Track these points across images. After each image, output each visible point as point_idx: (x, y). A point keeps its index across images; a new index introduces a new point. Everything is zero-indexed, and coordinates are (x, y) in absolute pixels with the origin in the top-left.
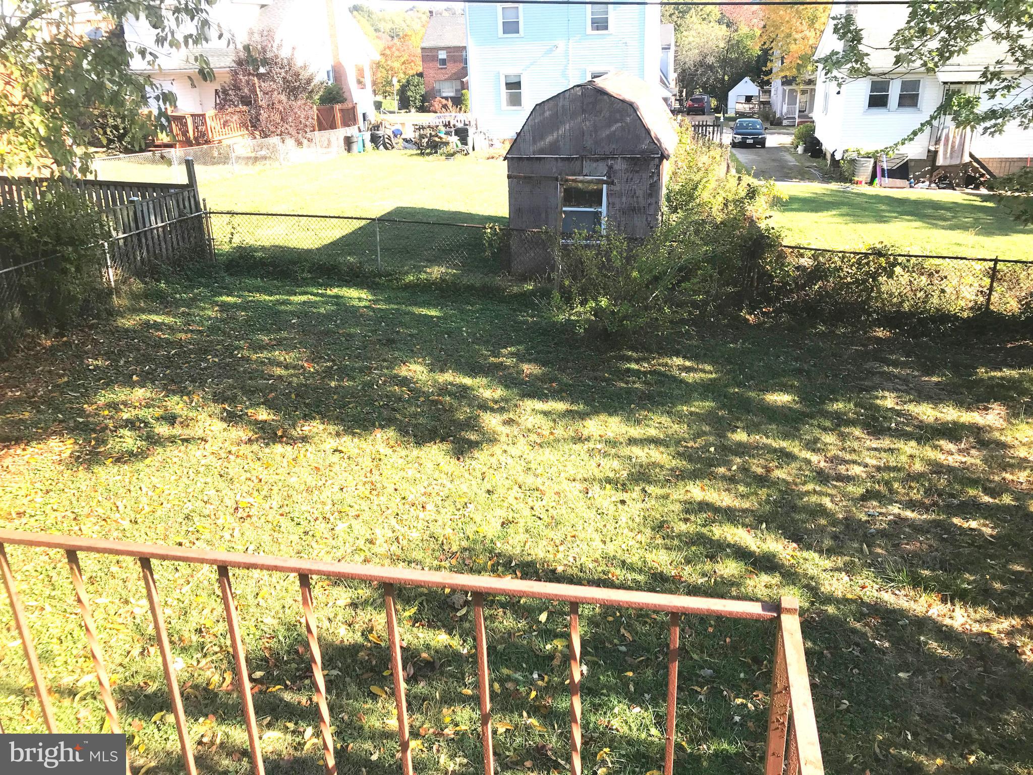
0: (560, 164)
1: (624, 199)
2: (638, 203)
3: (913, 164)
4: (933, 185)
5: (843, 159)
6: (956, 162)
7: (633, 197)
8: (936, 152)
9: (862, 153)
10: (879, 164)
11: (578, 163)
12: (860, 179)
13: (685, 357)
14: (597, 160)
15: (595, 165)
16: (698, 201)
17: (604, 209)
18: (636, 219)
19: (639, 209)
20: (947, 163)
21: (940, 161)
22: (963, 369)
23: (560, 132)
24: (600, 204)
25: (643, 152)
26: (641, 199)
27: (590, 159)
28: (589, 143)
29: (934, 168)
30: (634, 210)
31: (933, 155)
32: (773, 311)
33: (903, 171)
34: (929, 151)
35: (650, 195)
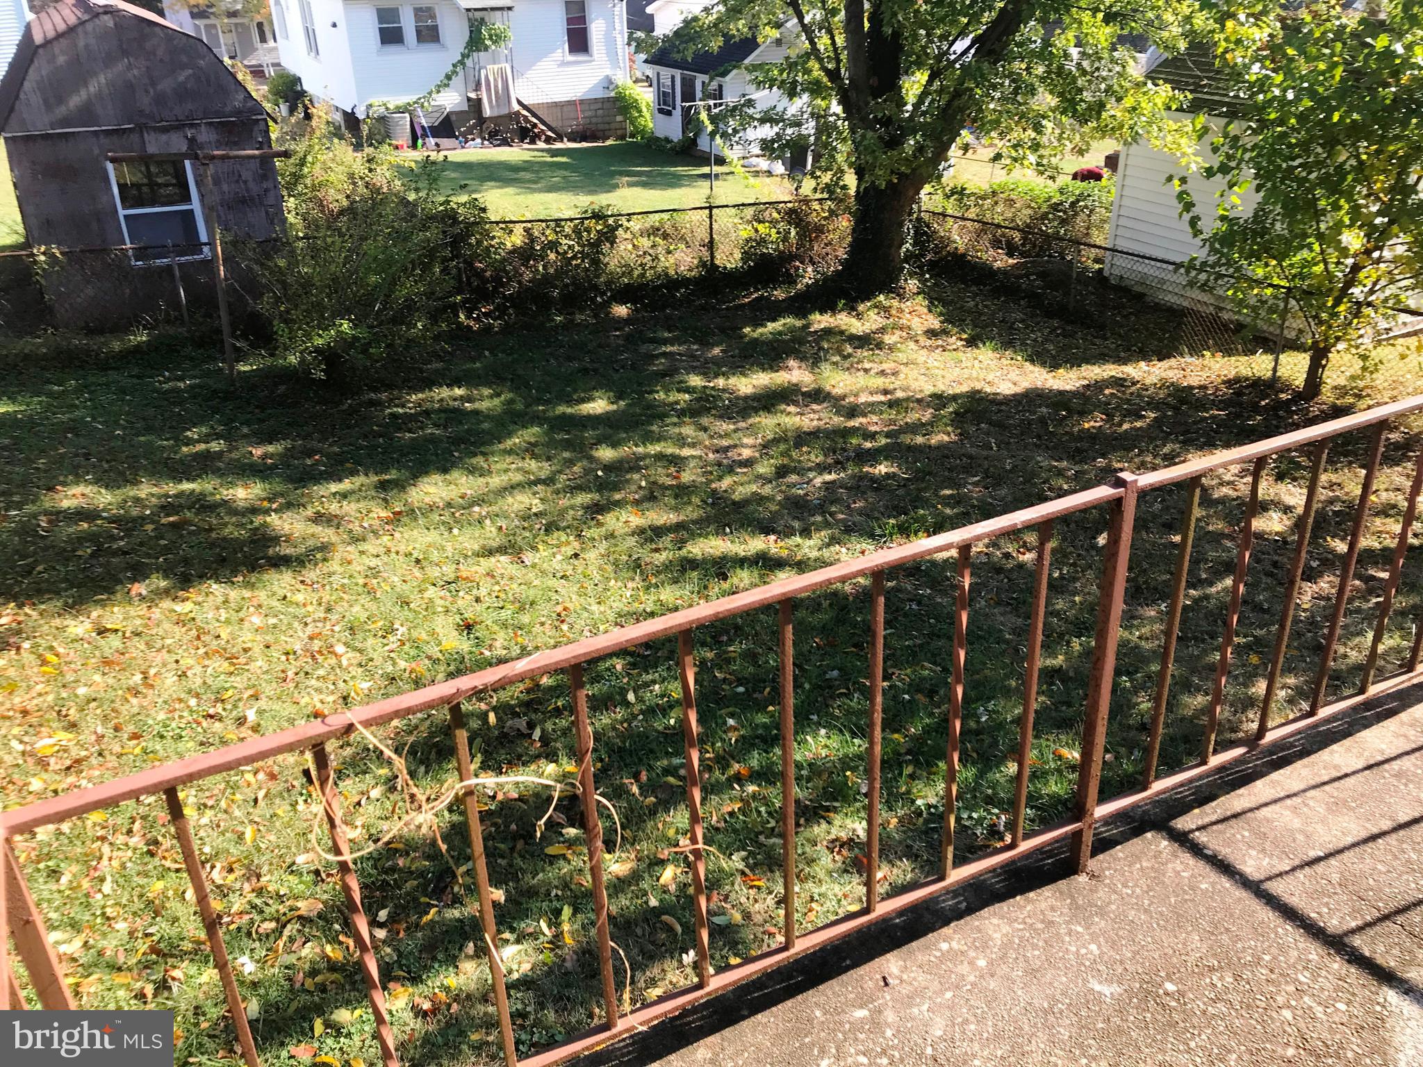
0: (103, 140)
1: (225, 187)
2: (247, 190)
3: (453, 118)
4: (486, 142)
5: (368, 117)
6: (505, 111)
7: (237, 182)
8: (479, 100)
9: (391, 106)
10: (415, 120)
11: (135, 137)
12: (400, 143)
13: (450, 386)
14: (165, 130)
15: (164, 137)
16: (308, 181)
17: (196, 205)
18: (250, 215)
19: (252, 199)
20: (496, 114)
21: (487, 112)
22: (730, 332)
23: (92, 89)
24: (187, 198)
25: (238, 112)
26: (251, 185)
27: (155, 129)
28: (145, 101)
29: (481, 120)
30: (243, 201)
31: (476, 105)
32: (495, 309)
33: (446, 128)
34: (469, 99)
35: (264, 177)
